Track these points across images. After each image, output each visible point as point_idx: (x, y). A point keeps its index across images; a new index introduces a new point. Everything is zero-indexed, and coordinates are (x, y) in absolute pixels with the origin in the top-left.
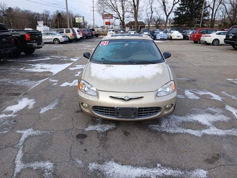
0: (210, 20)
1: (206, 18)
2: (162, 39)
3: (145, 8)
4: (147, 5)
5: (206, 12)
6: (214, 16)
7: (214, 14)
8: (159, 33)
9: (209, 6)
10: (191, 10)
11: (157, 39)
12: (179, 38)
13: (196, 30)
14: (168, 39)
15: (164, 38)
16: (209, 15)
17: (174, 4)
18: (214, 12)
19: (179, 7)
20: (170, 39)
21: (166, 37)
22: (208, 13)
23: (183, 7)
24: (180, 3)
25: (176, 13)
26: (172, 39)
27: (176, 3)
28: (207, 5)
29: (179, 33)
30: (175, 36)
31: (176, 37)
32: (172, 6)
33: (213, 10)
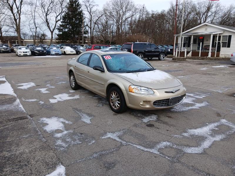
0: (90, 37)
1: (87, 35)
2: (57, 54)
3: (28, 23)
4: (29, 20)
5: (86, 30)
6: (92, 34)
7: (92, 33)
8: (53, 49)
9: (87, 25)
10: (73, 28)
11: (52, 54)
12: (73, 53)
13: (91, 46)
14: (62, 54)
15: (59, 53)
16: (88, 34)
17: (56, 22)
18: (92, 31)
19: (61, 24)
20: (64, 54)
21: (60, 53)
22: (87, 31)
23: (65, 25)
24: (61, 20)
25: (59, 30)
26: (66, 53)
27: (58, 21)
28: (86, 24)
29: (71, 49)
30: (68, 51)
31: (70, 52)
32: (55, 23)
33: (91, 28)
